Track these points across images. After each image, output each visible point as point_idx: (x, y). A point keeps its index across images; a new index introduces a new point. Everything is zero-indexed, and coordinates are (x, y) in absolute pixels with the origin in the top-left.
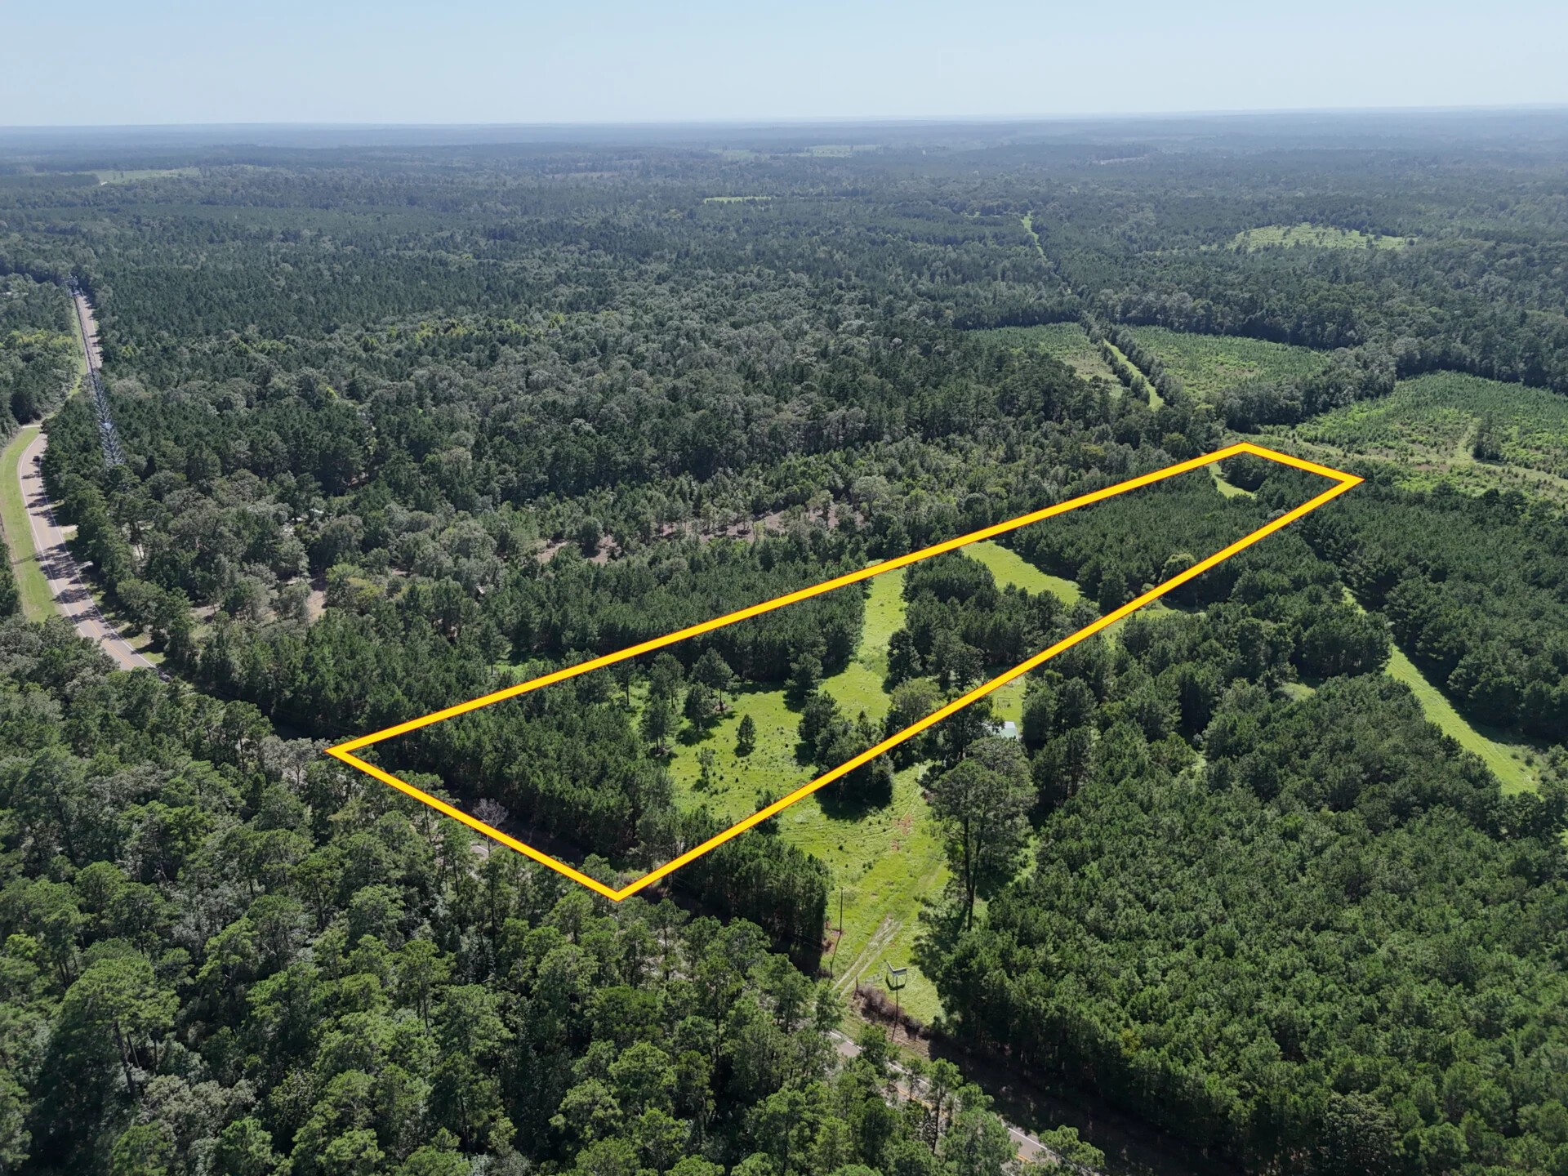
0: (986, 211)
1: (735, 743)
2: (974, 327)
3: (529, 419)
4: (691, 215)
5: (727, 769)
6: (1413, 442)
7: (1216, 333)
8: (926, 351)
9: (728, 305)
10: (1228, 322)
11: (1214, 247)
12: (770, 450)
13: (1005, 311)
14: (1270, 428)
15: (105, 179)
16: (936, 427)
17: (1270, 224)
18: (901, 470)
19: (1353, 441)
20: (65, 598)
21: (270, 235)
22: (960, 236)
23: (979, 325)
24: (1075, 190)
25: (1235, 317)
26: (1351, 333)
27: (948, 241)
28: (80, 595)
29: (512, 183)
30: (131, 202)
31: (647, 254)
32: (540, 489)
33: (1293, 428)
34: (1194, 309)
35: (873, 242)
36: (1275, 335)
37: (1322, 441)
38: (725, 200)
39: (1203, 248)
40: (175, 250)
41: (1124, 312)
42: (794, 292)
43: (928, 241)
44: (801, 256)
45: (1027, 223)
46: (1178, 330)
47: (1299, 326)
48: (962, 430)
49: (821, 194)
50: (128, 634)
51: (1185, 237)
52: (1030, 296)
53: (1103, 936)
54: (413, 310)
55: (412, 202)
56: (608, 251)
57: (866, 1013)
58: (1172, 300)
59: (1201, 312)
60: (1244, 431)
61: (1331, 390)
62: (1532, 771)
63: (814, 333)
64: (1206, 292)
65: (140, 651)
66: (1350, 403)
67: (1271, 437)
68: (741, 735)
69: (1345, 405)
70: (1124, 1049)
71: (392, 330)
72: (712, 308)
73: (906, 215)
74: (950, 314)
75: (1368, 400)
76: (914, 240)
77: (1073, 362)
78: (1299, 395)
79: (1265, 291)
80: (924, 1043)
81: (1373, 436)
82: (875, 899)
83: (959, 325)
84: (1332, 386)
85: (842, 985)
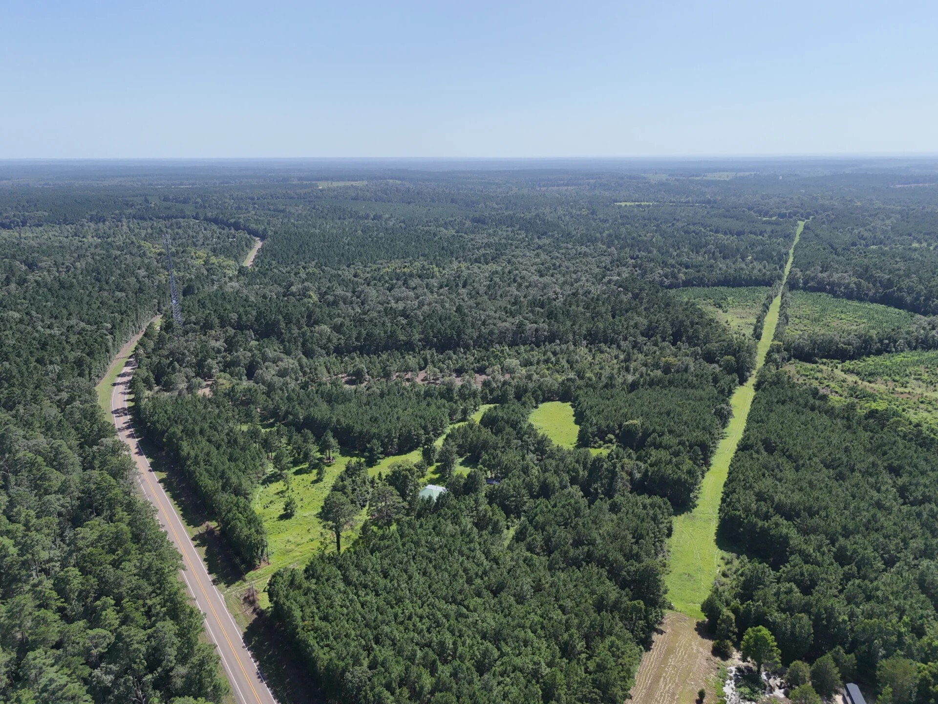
0: (782, 216)
1: (315, 478)
2: (699, 286)
3: (375, 314)
4: (593, 213)
5: (301, 487)
6: (917, 379)
7: (861, 300)
8: (635, 297)
9: (558, 264)
10: (871, 294)
11: (925, 244)
12: (484, 342)
13: (722, 278)
14: (824, 360)
15: (322, 185)
16: (593, 339)
18: (553, 359)
19: (871, 374)
20: (123, 375)
21: (367, 217)
22: (747, 230)
23: (701, 283)
24: (859, 204)
25: (877, 292)
27: (739, 234)
28: (128, 374)
29: (515, 190)
30: (319, 197)
31: (545, 233)
32: (355, 349)
33: (843, 362)
34: (849, 284)
35: (687, 232)
36: (899, 304)
37: (852, 372)
39: (915, 245)
40: (319, 222)
41: (805, 283)
42: (604, 258)
43: (725, 234)
44: (633, 238)
45: (801, 224)
46: (835, 295)
47: (917, 299)
48: (611, 342)
49: (688, 202)
50: (130, 393)
51: (906, 237)
52: (758, 269)
53: (348, 583)
54: (397, 258)
55: (453, 201)
56: (527, 231)
57: (245, 599)
58: (836, 277)
59: (854, 286)
60: (806, 362)
61: (886, 341)
62: (724, 568)
63: (585, 282)
64: (865, 273)
65: (128, 400)
66: (902, 351)
67: (821, 367)
68: (318, 474)
69: (896, 352)
70: (299, 629)
71: (374, 267)
72: (547, 265)
73: (725, 216)
74: (682, 277)
75: (919, 350)
76: (717, 232)
77: (740, 310)
78: (856, 342)
79: (908, 276)
80: (255, 616)
81: (890, 372)
82: (298, 554)
83: (688, 283)
84: (889, 339)
85: (246, 585)
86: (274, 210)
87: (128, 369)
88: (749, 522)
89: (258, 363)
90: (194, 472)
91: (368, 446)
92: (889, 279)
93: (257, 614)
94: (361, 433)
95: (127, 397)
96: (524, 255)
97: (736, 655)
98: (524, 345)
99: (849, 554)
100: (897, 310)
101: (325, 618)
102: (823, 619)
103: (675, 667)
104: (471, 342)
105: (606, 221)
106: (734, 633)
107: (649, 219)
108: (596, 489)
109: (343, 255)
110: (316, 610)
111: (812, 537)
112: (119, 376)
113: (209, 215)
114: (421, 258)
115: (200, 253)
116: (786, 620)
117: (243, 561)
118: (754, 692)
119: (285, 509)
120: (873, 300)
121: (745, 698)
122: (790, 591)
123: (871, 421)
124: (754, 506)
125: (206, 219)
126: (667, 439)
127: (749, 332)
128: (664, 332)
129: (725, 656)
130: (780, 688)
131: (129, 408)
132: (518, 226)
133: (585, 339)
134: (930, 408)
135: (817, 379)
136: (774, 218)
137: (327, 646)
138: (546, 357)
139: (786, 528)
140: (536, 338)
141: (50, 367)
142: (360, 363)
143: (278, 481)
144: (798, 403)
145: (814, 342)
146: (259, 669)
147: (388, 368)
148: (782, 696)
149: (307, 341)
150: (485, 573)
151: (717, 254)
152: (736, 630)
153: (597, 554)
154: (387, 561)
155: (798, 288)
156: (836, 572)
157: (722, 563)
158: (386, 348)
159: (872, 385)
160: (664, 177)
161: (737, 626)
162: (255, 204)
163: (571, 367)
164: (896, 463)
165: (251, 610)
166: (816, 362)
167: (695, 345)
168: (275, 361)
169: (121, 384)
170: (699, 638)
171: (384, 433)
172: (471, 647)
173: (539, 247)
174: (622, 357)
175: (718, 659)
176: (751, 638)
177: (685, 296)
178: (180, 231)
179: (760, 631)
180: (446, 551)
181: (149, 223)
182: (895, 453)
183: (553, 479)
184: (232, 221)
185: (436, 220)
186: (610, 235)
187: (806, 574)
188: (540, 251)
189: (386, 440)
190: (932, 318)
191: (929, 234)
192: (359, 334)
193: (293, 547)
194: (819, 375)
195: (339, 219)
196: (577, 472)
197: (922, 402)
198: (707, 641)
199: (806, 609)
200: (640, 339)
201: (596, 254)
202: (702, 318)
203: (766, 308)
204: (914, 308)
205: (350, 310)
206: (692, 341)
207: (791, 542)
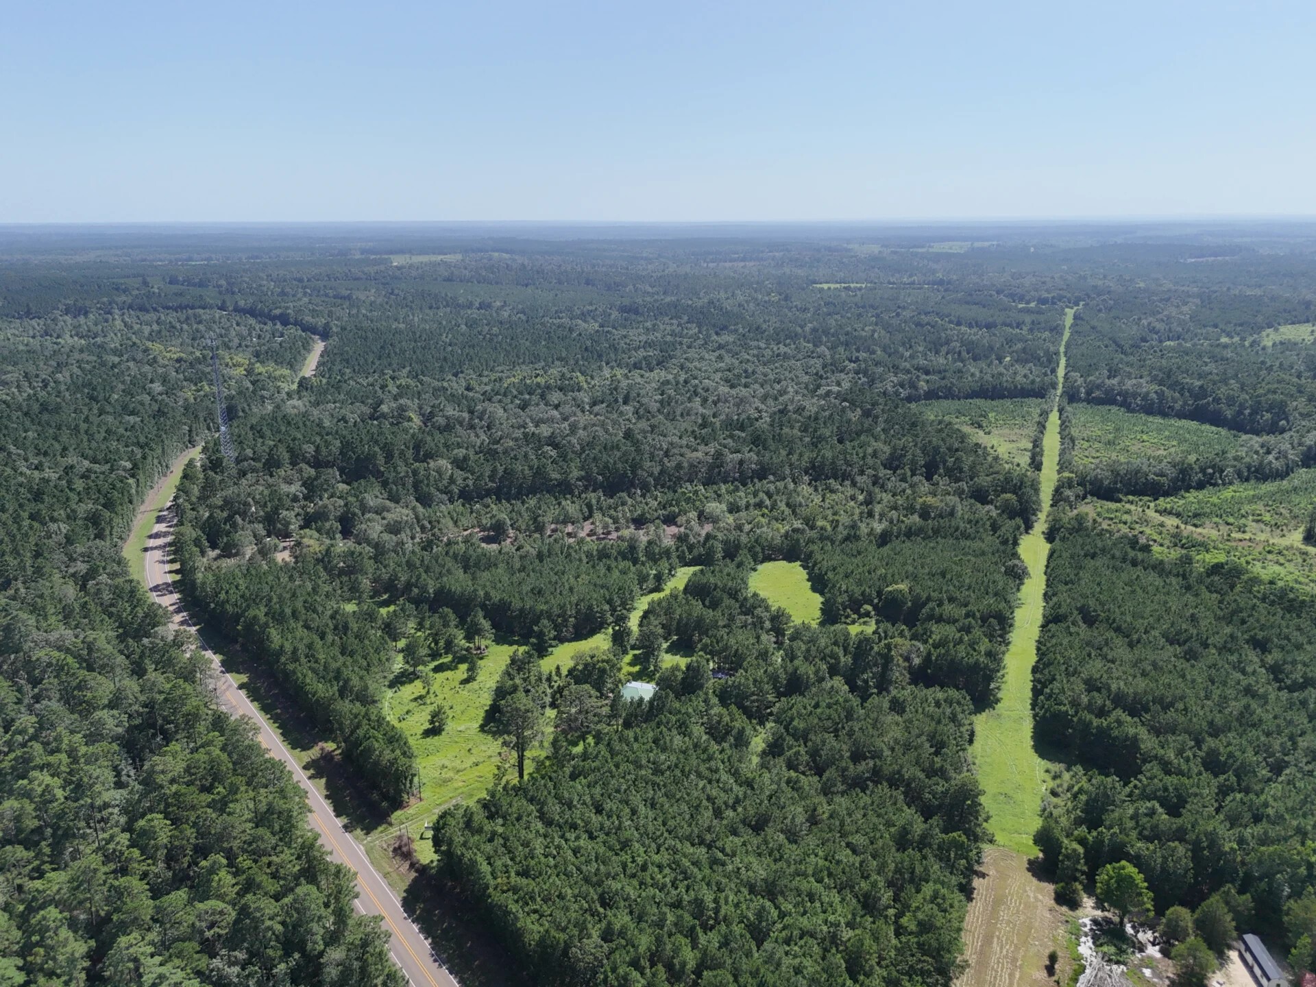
0: (1043, 301)
1: (465, 676)
2: (946, 398)
3: (511, 444)
4: (786, 298)
5: (446, 689)
6: (1258, 521)
7: (1164, 415)
8: (866, 414)
9: (750, 370)
10: (1177, 406)
11: (1236, 339)
12: (669, 480)
13: (976, 387)
14: (1131, 498)
15: (397, 261)
16: (818, 473)
17: (1307, 321)
18: (768, 502)
19: (1196, 515)
20: (156, 536)
21: (470, 305)
22: (999, 320)
23: (949, 394)
24: (1142, 285)
25: (1185, 403)
26: (1283, 422)
27: (989, 326)
28: (165, 534)
29: (672, 268)
30: (396, 278)
31: (724, 328)
32: (488, 493)
33: (1156, 499)
34: (1148, 393)
35: (918, 324)
36: (1216, 419)
37: (1170, 513)
38: (825, 286)
39: (1224, 340)
40: (402, 313)
41: (1088, 393)
42: (812, 362)
43: (970, 326)
44: (847, 334)
45: (1070, 313)
46: (1130, 410)
47: (1240, 413)
48: (844, 477)
49: (913, 283)
50: (171, 561)
51: (1210, 329)
52: (1023, 374)
53: (549, 823)
54: (523, 363)
55: (588, 283)
56: (700, 326)
57: (395, 850)
58: (1129, 384)
59: (1155, 396)
60: (1108, 499)
61: (1210, 471)
62: (1051, 784)
63: (793, 395)
64: (1166, 378)
65: (170, 572)
66: (1231, 483)
67: (1128, 506)
68: (469, 670)
69: (1224, 484)
70: (491, 890)
71: (493, 376)
72: (736, 372)
73: (967, 303)
74: (923, 386)
75: (1252, 482)
76: (959, 324)
77: (1007, 431)
78: (1172, 473)
79: (1225, 381)
80: (413, 875)
81: (1221, 513)
82: (461, 784)
83: (931, 395)
84: (1213, 467)
85: (394, 831)
86: (335, 297)
87: (162, 527)
88: (1080, 719)
89: (354, 514)
90: (294, 672)
91: (536, 628)
92: (1201, 387)
93: (416, 871)
94: (522, 610)
95: (168, 567)
96: (702, 358)
97: (1088, 902)
98: (725, 482)
99: (1223, 759)
100: (1214, 428)
101: (524, 873)
102: (1204, 849)
103: (1009, 922)
104: (651, 480)
105: (805, 310)
106: (1083, 873)
107: (864, 307)
108: (866, 682)
109: (445, 359)
110: (510, 863)
111: (1171, 738)
112: (150, 537)
113: (242, 303)
114: (557, 363)
115: (238, 358)
116: (1155, 852)
117: (385, 797)
118: (1121, 951)
119: (432, 722)
120: (1181, 415)
121: (1110, 961)
122: (1152, 813)
123: (1217, 578)
124: (1085, 699)
125: (237, 310)
126: (948, 608)
127: (1025, 460)
128: (913, 462)
129: (1074, 905)
130: (1154, 944)
131: (174, 582)
132: (686, 318)
133: (806, 473)
134: (1282, 561)
135: (1125, 523)
136: (1033, 305)
137: (535, 911)
138: (757, 500)
139: (1132, 727)
140: (741, 473)
141: (53, 527)
142: (500, 511)
143: (411, 681)
144: (1113, 557)
145: (1115, 473)
146: (433, 949)
147: (540, 519)
148: (1159, 955)
149: (422, 482)
150: (737, 801)
151: (964, 354)
152: (1085, 868)
153: (887, 770)
154: (597, 790)
155: (1080, 400)
156: (1207, 785)
157: (1048, 777)
158: (533, 491)
159: (1199, 530)
160: (875, 249)
161: (1086, 863)
162: (306, 287)
163: (794, 512)
164: (1260, 635)
165: (407, 865)
166: (1120, 501)
167: (958, 480)
168: (379, 511)
169: (156, 548)
170: (1035, 881)
171: (556, 611)
172: (737, 905)
173: (720, 347)
174: (861, 498)
175: (1064, 909)
176: (1111, 878)
177: (931, 413)
178: (201, 327)
179: (1123, 868)
180: (678, 773)
181: (152, 316)
182: (1258, 621)
183: (806, 670)
184: (278, 312)
185: (570, 309)
186: (814, 330)
187: (1171, 789)
188: (722, 352)
189: (560, 620)
190: (1265, 438)
191: (1241, 325)
192: (494, 471)
193: (451, 774)
194: (1126, 517)
195: (431, 308)
196: (837, 659)
197: (1269, 552)
198: (1046, 884)
199: (1180, 835)
200: (883, 472)
201: (800, 356)
202: (962, 442)
203: (1042, 427)
204: (1238, 426)
205: (473, 438)
206: (954, 474)
207: (1142, 746)
